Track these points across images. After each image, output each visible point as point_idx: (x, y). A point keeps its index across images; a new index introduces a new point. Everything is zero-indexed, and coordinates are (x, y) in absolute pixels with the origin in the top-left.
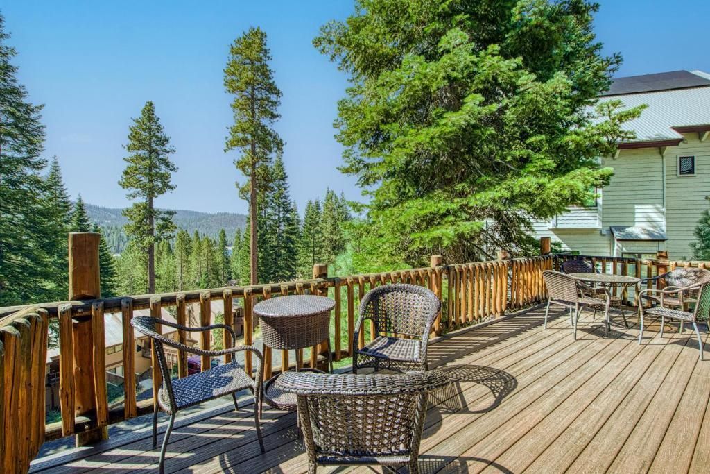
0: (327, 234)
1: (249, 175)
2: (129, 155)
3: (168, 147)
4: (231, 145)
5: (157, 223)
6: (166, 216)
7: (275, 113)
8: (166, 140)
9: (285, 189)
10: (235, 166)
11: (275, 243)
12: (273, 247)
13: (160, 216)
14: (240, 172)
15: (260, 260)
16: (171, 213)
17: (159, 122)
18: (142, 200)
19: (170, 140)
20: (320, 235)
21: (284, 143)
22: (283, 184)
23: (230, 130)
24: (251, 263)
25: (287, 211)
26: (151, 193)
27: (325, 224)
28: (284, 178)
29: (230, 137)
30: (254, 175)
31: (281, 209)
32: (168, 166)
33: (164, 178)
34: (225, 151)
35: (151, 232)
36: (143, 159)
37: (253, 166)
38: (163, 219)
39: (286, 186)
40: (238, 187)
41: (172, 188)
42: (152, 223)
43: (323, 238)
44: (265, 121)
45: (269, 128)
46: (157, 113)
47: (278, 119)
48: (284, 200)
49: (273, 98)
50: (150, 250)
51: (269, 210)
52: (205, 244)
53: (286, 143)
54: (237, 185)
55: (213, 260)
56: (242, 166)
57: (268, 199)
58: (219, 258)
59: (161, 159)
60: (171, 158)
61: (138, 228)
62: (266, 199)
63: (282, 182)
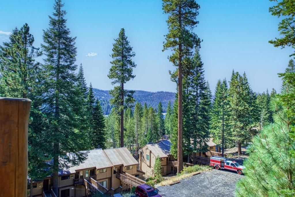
0: (233, 106)
1: (177, 65)
2: (112, 60)
3: (131, 53)
4: (166, 46)
5: (126, 98)
6: (130, 94)
7: (195, 21)
8: (131, 49)
9: (201, 73)
10: (169, 60)
11: (194, 111)
12: (193, 115)
13: (127, 94)
14: (172, 63)
15: (184, 123)
16: (132, 92)
17: (127, 40)
18: (118, 85)
19: (133, 49)
20: (228, 106)
21: (201, 40)
22: (200, 70)
23: (166, 37)
24: (178, 124)
25: (203, 88)
26: (123, 80)
27: (231, 98)
28: (200, 65)
29: (166, 42)
30: (180, 65)
31: (198, 87)
32: (131, 64)
33: (129, 71)
34: (163, 51)
35: (122, 103)
36: (119, 61)
37: (180, 59)
38: (129, 96)
39: (202, 71)
40: (170, 74)
41: (133, 77)
42: (123, 98)
43: (231, 109)
44: (188, 28)
45: (190, 32)
46: (126, 34)
47: (197, 24)
48: (200, 81)
49: (194, 10)
50: (122, 114)
51: (190, 88)
52: (150, 111)
53: (202, 41)
54: (170, 72)
55: (154, 121)
56: (173, 59)
57: (190, 81)
58: (158, 120)
59: (128, 60)
60: (133, 59)
61: (116, 101)
62: (188, 81)
63: (199, 68)
